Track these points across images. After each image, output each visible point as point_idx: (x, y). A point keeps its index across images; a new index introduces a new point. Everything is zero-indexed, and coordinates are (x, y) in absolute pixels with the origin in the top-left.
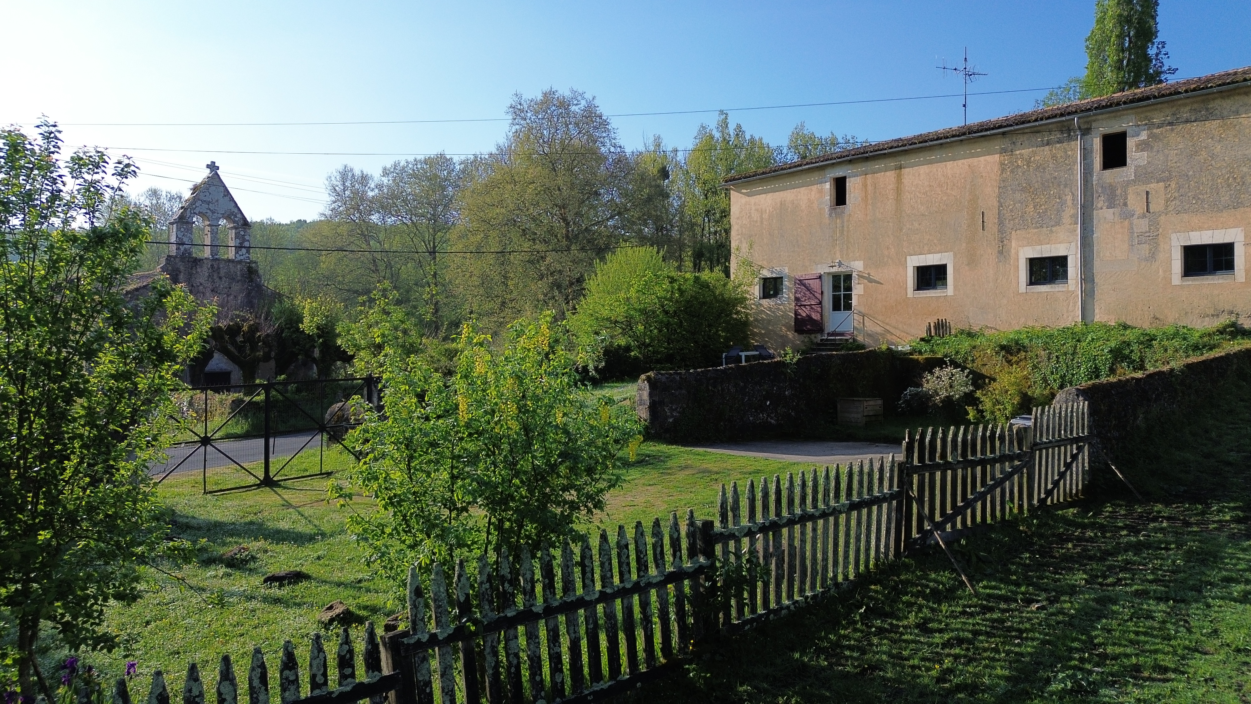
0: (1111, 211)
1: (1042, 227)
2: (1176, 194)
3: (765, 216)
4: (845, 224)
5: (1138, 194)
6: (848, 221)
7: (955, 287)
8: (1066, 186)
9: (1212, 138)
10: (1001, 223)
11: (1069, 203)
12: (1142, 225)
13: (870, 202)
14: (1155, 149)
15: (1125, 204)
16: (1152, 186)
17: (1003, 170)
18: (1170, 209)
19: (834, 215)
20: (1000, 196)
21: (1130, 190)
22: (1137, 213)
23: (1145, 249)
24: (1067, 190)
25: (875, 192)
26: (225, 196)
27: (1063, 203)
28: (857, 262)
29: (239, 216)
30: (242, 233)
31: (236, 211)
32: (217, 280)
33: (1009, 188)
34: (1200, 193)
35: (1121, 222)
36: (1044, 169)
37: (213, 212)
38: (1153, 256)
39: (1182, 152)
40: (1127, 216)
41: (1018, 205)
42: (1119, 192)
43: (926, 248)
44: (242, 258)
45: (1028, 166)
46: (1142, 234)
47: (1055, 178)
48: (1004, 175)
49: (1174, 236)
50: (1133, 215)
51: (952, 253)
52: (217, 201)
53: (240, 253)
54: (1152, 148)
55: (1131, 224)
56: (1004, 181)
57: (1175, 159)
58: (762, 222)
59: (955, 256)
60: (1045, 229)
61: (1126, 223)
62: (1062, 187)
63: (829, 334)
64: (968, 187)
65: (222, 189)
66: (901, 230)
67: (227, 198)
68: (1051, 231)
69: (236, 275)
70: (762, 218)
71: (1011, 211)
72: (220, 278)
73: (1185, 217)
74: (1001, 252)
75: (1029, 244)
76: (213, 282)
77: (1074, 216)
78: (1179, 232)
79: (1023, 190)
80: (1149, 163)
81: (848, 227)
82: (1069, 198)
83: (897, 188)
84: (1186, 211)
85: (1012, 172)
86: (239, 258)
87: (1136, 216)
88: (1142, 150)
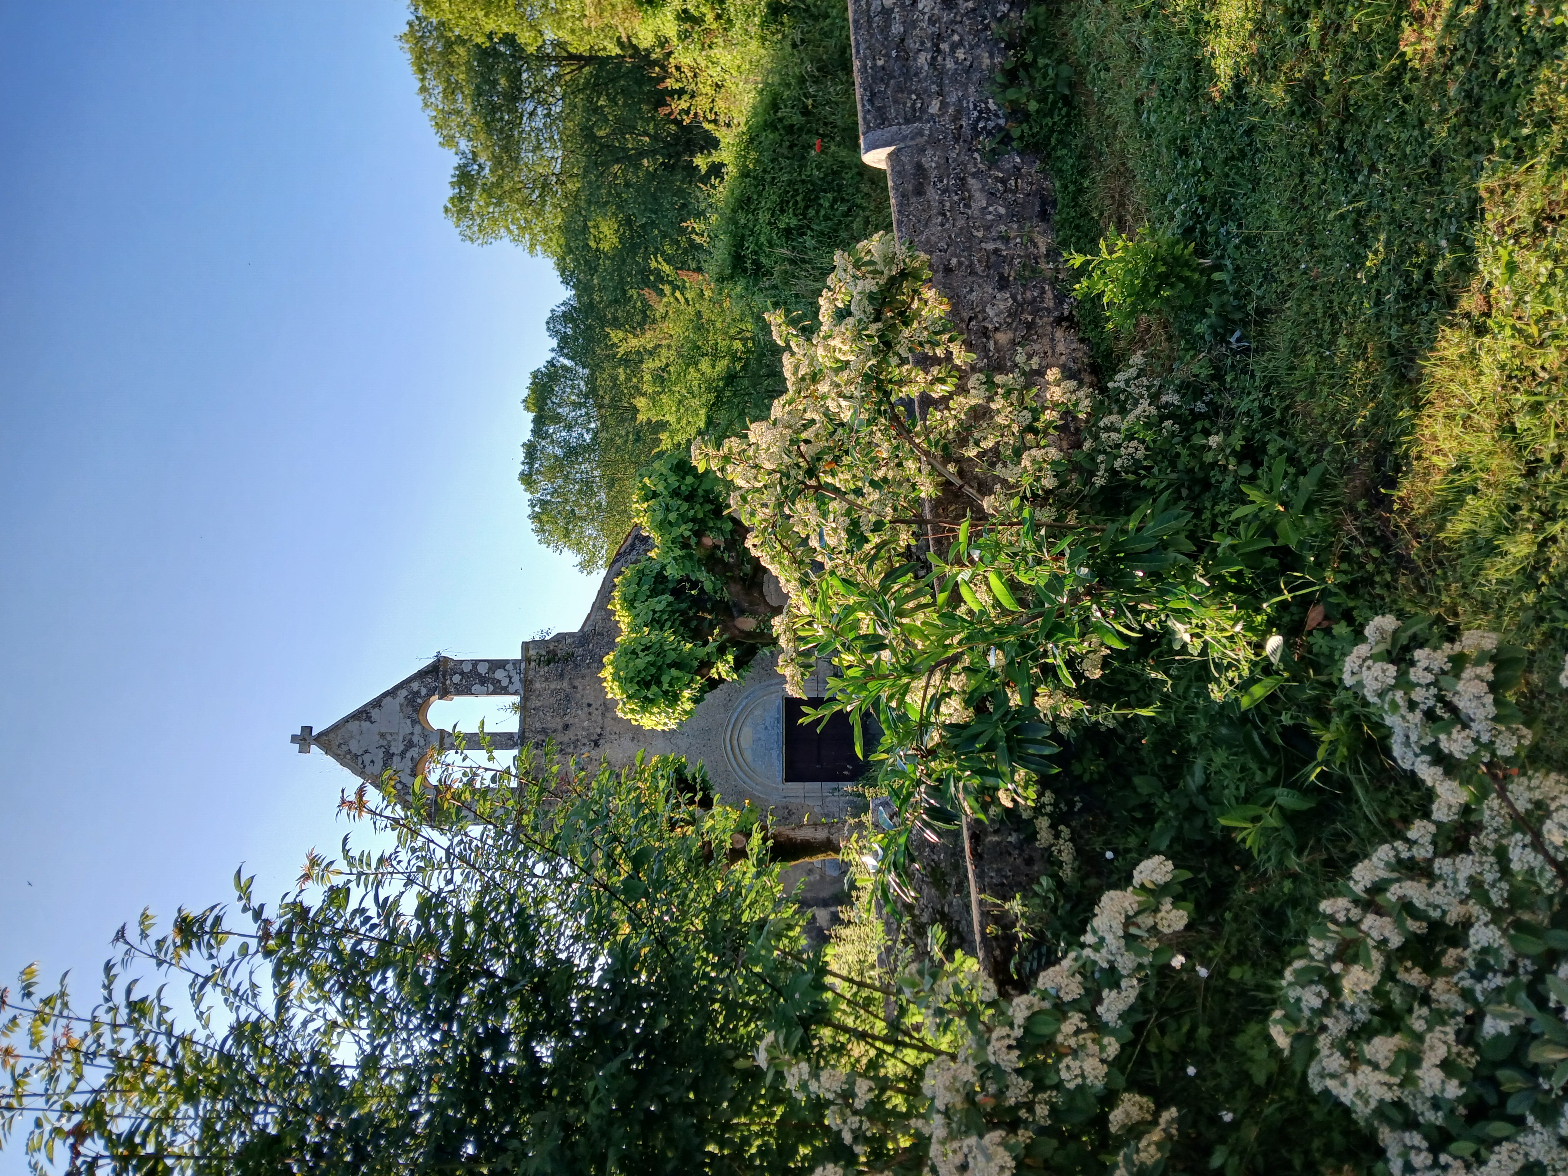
26: (369, 718)
29: (415, 686)
30: (457, 678)
31: (404, 693)
32: (570, 735)
37: (410, 745)
44: (516, 678)
52: (382, 735)
53: (505, 683)
65: (354, 726)
67: (375, 713)
69: (558, 691)
72: (566, 727)
76: (575, 743)
86: (517, 685)
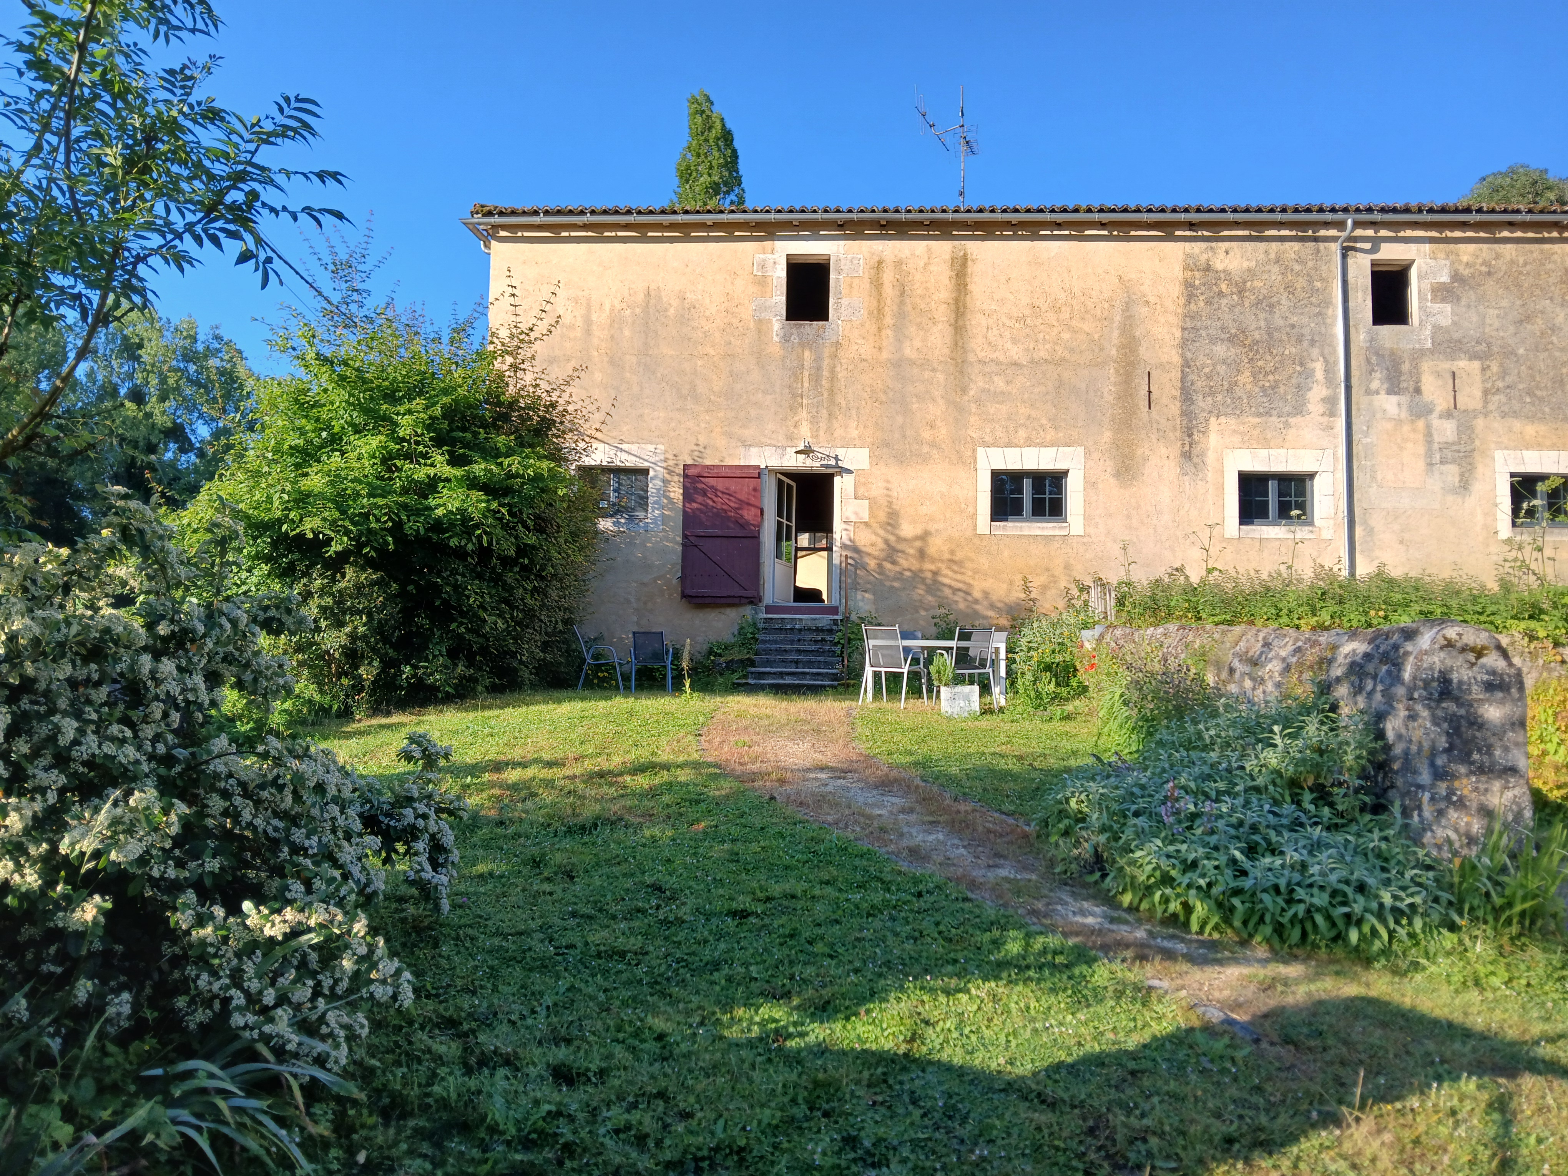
0: (1394, 399)
1: (1268, 414)
2: (1500, 384)
3: (600, 318)
4: (826, 362)
5: (1439, 375)
6: (834, 356)
7: (1088, 518)
8: (1313, 342)
9: (1551, 299)
10: (1187, 395)
11: (1319, 375)
12: (1446, 430)
13: (889, 320)
14: (1464, 302)
15: (1418, 391)
16: (1462, 364)
17: (1190, 298)
18: (1491, 407)
19: (795, 339)
20: (1184, 344)
21: (1426, 366)
22: (1438, 409)
23: (1452, 471)
24: (1315, 352)
25: (902, 303)
27: (1309, 374)
28: (852, 451)
33: (1204, 333)
34: (1538, 387)
35: (1412, 421)
36: (1271, 306)
38: (1464, 486)
39: (1506, 314)
40: (1420, 411)
41: (1222, 369)
42: (1406, 367)
43: (1022, 434)
45: (1242, 298)
46: (1447, 445)
47: (1293, 326)
48: (1193, 307)
49: (1499, 455)
50: (1431, 411)
51: (1081, 450)
54: (1459, 299)
55: (1428, 427)
56: (1192, 318)
57: (1497, 324)
58: (588, 332)
59: (1088, 454)
60: (1274, 419)
61: (1421, 424)
62: (1305, 344)
63: (769, 609)
64: (1118, 318)
66: (964, 390)
68: (1287, 425)
70: (588, 322)
71: (1209, 377)
73: (1517, 425)
74: (1187, 455)
75: (1246, 444)
77: (1330, 401)
78: (1507, 448)
79: (1232, 339)
80: (1454, 323)
81: (832, 371)
82: (1319, 367)
83: (957, 300)
84: (1516, 414)
85: (1208, 302)
87: (1435, 415)
88: (1443, 300)
